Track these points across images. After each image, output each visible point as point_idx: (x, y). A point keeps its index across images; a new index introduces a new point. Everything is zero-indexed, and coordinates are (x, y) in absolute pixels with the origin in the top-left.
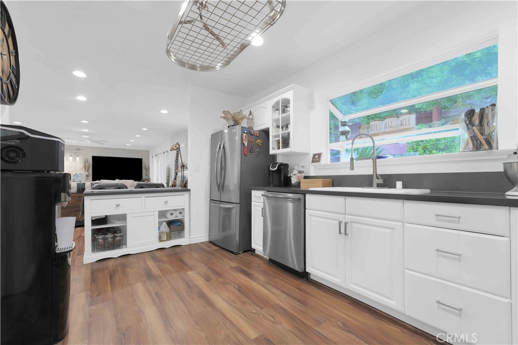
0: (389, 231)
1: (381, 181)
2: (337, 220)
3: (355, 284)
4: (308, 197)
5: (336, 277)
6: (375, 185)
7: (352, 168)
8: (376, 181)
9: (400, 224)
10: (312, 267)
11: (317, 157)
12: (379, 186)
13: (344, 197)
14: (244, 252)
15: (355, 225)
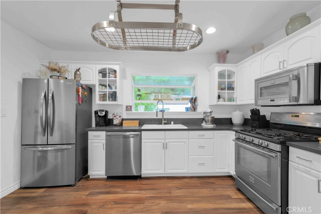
0: (183, 143)
1: (166, 122)
2: (162, 142)
3: (170, 170)
4: (143, 132)
5: (160, 170)
6: (163, 123)
7: (157, 116)
8: (163, 122)
9: (188, 140)
10: (145, 170)
11: (129, 107)
12: (165, 124)
13: (164, 131)
14: (79, 181)
15: (170, 143)
